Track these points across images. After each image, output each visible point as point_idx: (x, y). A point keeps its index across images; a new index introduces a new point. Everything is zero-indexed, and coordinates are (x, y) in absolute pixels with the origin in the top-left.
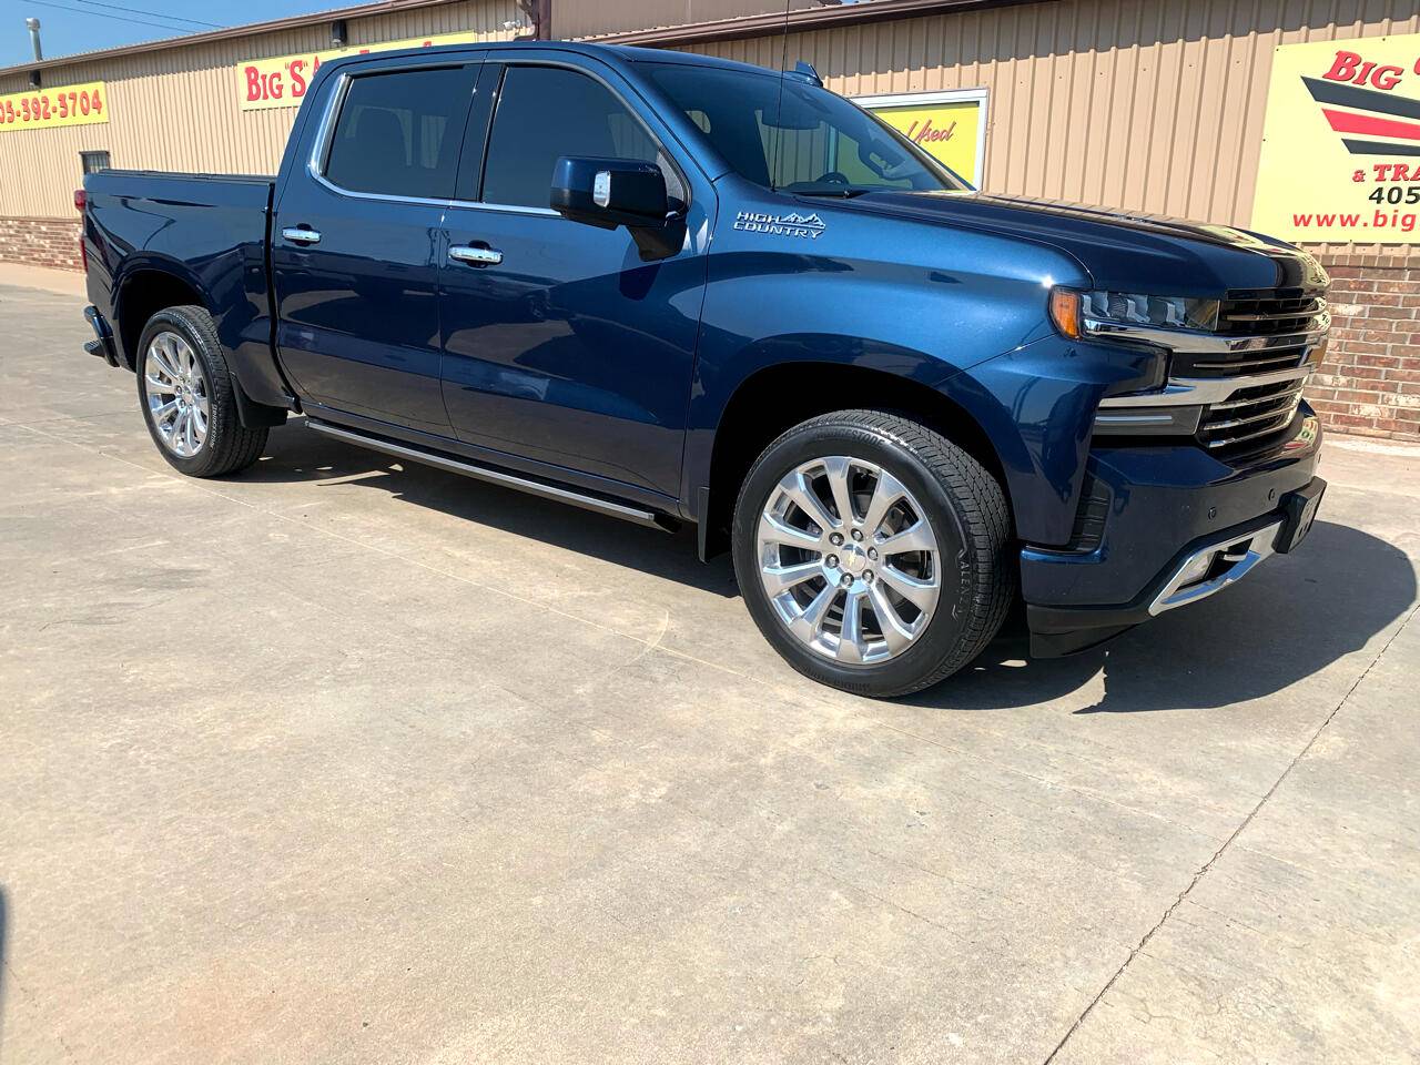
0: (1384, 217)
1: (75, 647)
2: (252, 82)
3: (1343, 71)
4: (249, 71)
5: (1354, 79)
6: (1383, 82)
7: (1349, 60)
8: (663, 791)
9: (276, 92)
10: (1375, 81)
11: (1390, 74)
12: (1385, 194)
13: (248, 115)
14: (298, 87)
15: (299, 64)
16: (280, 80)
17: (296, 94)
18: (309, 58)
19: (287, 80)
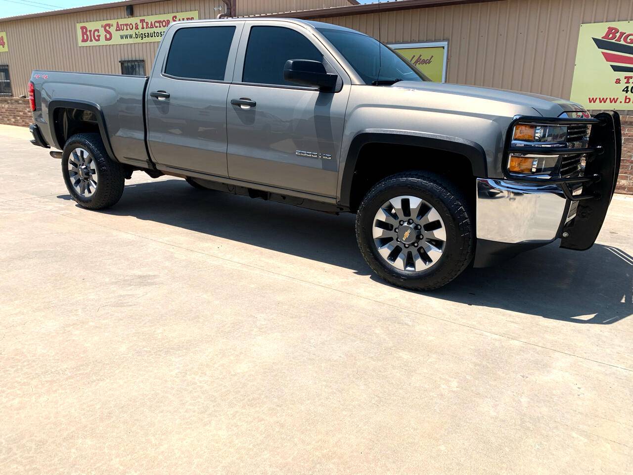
0: (629, 99)
2: (83, 34)
3: (611, 36)
4: (82, 28)
5: (616, 38)
6: (628, 41)
7: (613, 31)
9: (97, 38)
10: (625, 40)
11: (632, 37)
12: (629, 89)
13: (82, 48)
14: (108, 36)
15: (109, 25)
16: (98, 32)
17: (107, 39)
18: (113, 22)
19: (102, 33)
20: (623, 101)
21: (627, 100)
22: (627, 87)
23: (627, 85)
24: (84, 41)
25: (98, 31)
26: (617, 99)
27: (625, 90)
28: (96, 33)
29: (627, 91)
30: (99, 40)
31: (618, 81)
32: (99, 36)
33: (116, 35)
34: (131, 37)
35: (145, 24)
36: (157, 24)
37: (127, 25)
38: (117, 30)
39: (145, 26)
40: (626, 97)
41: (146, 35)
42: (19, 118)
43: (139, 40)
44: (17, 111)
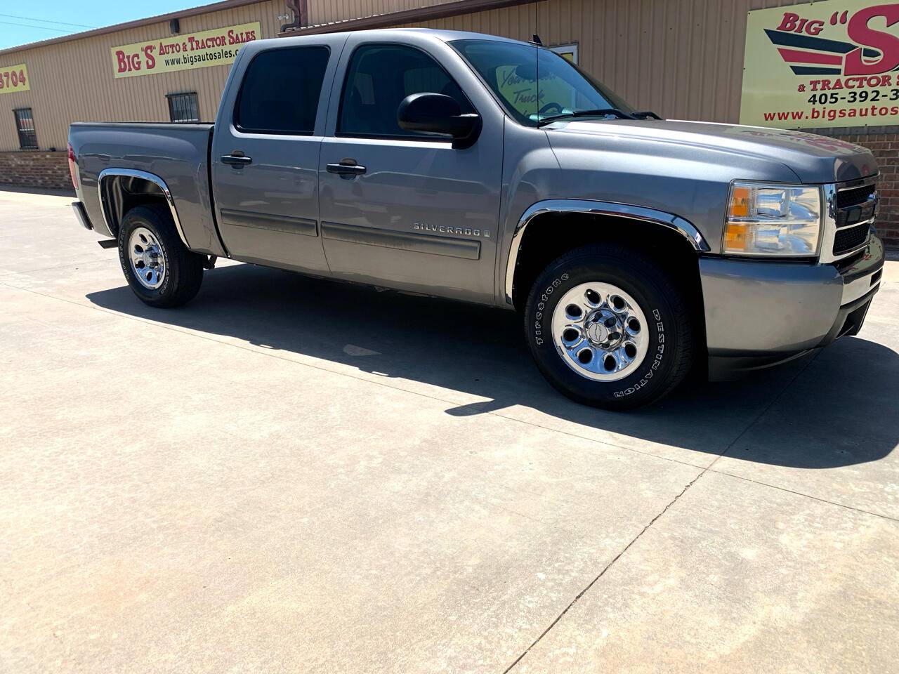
0: (818, 112)
1: (25, 402)
2: (120, 61)
3: (789, 25)
4: (119, 53)
5: (796, 28)
6: (812, 30)
7: (792, 18)
8: (380, 460)
9: (137, 66)
10: (808, 30)
11: (816, 25)
12: (817, 99)
13: (119, 81)
14: (150, 62)
15: (150, 48)
16: (138, 58)
17: (149, 67)
18: (156, 43)
19: (143, 58)
20: (810, 116)
21: (816, 114)
22: (814, 96)
23: (814, 93)
24: (121, 70)
25: (137, 56)
26: (802, 112)
27: (812, 100)
28: (136, 59)
29: (814, 102)
30: (138, 69)
31: (802, 88)
32: (139, 63)
33: (160, 60)
34: (178, 61)
35: (194, 44)
36: (210, 43)
37: (172, 46)
38: (161, 54)
39: (195, 46)
40: (814, 109)
41: (197, 58)
42: (47, 178)
43: (188, 66)
44: (45, 169)
